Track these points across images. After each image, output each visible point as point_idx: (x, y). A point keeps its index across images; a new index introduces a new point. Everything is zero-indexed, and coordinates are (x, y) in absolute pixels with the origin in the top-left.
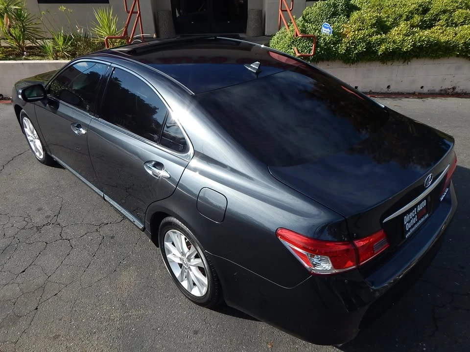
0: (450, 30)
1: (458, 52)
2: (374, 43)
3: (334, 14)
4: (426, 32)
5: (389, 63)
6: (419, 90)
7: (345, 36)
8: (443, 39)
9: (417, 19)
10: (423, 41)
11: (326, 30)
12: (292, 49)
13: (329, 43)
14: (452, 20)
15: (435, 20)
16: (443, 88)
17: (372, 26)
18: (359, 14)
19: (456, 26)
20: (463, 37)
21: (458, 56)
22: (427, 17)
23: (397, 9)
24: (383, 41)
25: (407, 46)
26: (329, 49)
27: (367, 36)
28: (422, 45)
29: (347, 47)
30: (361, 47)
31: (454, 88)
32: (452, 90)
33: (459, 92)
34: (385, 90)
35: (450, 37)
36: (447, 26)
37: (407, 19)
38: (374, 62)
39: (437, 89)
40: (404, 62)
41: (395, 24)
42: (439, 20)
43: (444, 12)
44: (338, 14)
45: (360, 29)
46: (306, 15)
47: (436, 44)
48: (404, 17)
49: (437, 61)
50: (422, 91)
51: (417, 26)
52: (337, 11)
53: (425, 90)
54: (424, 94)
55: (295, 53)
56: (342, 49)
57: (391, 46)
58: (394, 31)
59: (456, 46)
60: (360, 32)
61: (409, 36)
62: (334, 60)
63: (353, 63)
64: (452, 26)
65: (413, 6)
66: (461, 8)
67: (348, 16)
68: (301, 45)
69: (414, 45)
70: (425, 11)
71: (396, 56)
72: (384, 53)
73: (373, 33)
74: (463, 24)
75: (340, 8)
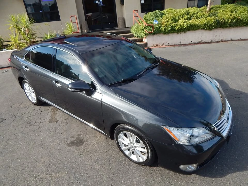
0: (198, 20)
1: (202, 27)
2: (174, 26)
3: (157, 17)
4: (190, 21)
5: (180, 33)
6: (190, 43)
7: (163, 24)
8: (196, 23)
9: (186, 17)
10: (190, 24)
11: (156, 23)
12: (144, 30)
13: (158, 27)
14: (198, 16)
15: (192, 17)
16: (198, 41)
17: (172, 20)
18: (166, 16)
19: (199, 18)
20: (202, 22)
21: (202, 29)
22: (189, 16)
23: (178, 13)
24: (177, 25)
25: (185, 27)
26: (158, 29)
27: (171, 24)
28: (190, 26)
29: (165, 28)
30: (170, 28)
31: (202, 41)
32: (201, 42)
33: (204, 42)
34: (179, 43)
35: (198, 23)
36: (196, 19)
37: (183, 17)
38: (174, 33)
39: (196, 42)
40: (184, 32)
41: (179, 19)
42: (193, 17)
43: (194, 14)
44: (158, 17)
45: (168, 21)
46: (145, 18)
47: (195, 25)
48: (181, 16)
49: (195, 31)
50: (191, 43)
51: (186, 19)
52: (158, 15)
53: (193, 42)
54: (192, 44)
55: (146, 32)
56: (163, 29)
57: (180, 27)
58: (180, 21)
59: (201, 25)
60: (168, 22)
61: (185, 23)
62: (160, 33)
63: (167, 34)
64: (198, 18)
65: (184, 12)
66: (199, 12)
67: (162, 17)
68: (148, 29)
69: (187, 26)
70: (188, 14)
71: (182, 30)
72: (178, 29)
73: (172, 22)
74: (201, 17)
75: (158, 14)
